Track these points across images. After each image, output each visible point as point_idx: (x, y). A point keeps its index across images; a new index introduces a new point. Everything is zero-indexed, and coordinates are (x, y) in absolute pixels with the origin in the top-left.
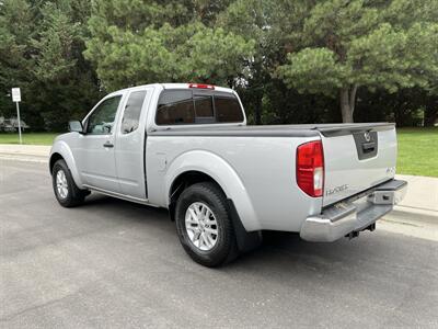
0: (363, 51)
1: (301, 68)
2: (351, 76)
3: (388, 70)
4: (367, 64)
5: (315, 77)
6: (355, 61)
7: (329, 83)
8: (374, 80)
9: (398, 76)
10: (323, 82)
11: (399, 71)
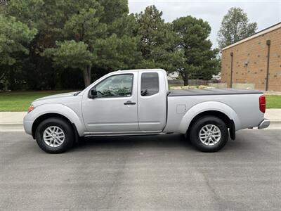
0: (101, 46)
1: (70, 52)
2: (97, 60)
3: (114, 58)
4: (104, 54)
5: (75, 58)
6: (98, 51)
7: (85, 63)
8: (108, 63)
9: (118, 62)
10: (82, 62)
11: (118, 59)
